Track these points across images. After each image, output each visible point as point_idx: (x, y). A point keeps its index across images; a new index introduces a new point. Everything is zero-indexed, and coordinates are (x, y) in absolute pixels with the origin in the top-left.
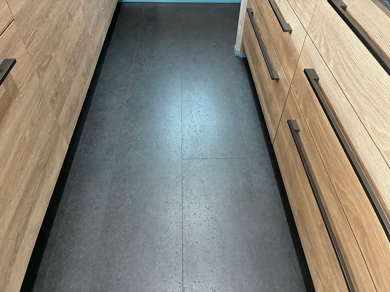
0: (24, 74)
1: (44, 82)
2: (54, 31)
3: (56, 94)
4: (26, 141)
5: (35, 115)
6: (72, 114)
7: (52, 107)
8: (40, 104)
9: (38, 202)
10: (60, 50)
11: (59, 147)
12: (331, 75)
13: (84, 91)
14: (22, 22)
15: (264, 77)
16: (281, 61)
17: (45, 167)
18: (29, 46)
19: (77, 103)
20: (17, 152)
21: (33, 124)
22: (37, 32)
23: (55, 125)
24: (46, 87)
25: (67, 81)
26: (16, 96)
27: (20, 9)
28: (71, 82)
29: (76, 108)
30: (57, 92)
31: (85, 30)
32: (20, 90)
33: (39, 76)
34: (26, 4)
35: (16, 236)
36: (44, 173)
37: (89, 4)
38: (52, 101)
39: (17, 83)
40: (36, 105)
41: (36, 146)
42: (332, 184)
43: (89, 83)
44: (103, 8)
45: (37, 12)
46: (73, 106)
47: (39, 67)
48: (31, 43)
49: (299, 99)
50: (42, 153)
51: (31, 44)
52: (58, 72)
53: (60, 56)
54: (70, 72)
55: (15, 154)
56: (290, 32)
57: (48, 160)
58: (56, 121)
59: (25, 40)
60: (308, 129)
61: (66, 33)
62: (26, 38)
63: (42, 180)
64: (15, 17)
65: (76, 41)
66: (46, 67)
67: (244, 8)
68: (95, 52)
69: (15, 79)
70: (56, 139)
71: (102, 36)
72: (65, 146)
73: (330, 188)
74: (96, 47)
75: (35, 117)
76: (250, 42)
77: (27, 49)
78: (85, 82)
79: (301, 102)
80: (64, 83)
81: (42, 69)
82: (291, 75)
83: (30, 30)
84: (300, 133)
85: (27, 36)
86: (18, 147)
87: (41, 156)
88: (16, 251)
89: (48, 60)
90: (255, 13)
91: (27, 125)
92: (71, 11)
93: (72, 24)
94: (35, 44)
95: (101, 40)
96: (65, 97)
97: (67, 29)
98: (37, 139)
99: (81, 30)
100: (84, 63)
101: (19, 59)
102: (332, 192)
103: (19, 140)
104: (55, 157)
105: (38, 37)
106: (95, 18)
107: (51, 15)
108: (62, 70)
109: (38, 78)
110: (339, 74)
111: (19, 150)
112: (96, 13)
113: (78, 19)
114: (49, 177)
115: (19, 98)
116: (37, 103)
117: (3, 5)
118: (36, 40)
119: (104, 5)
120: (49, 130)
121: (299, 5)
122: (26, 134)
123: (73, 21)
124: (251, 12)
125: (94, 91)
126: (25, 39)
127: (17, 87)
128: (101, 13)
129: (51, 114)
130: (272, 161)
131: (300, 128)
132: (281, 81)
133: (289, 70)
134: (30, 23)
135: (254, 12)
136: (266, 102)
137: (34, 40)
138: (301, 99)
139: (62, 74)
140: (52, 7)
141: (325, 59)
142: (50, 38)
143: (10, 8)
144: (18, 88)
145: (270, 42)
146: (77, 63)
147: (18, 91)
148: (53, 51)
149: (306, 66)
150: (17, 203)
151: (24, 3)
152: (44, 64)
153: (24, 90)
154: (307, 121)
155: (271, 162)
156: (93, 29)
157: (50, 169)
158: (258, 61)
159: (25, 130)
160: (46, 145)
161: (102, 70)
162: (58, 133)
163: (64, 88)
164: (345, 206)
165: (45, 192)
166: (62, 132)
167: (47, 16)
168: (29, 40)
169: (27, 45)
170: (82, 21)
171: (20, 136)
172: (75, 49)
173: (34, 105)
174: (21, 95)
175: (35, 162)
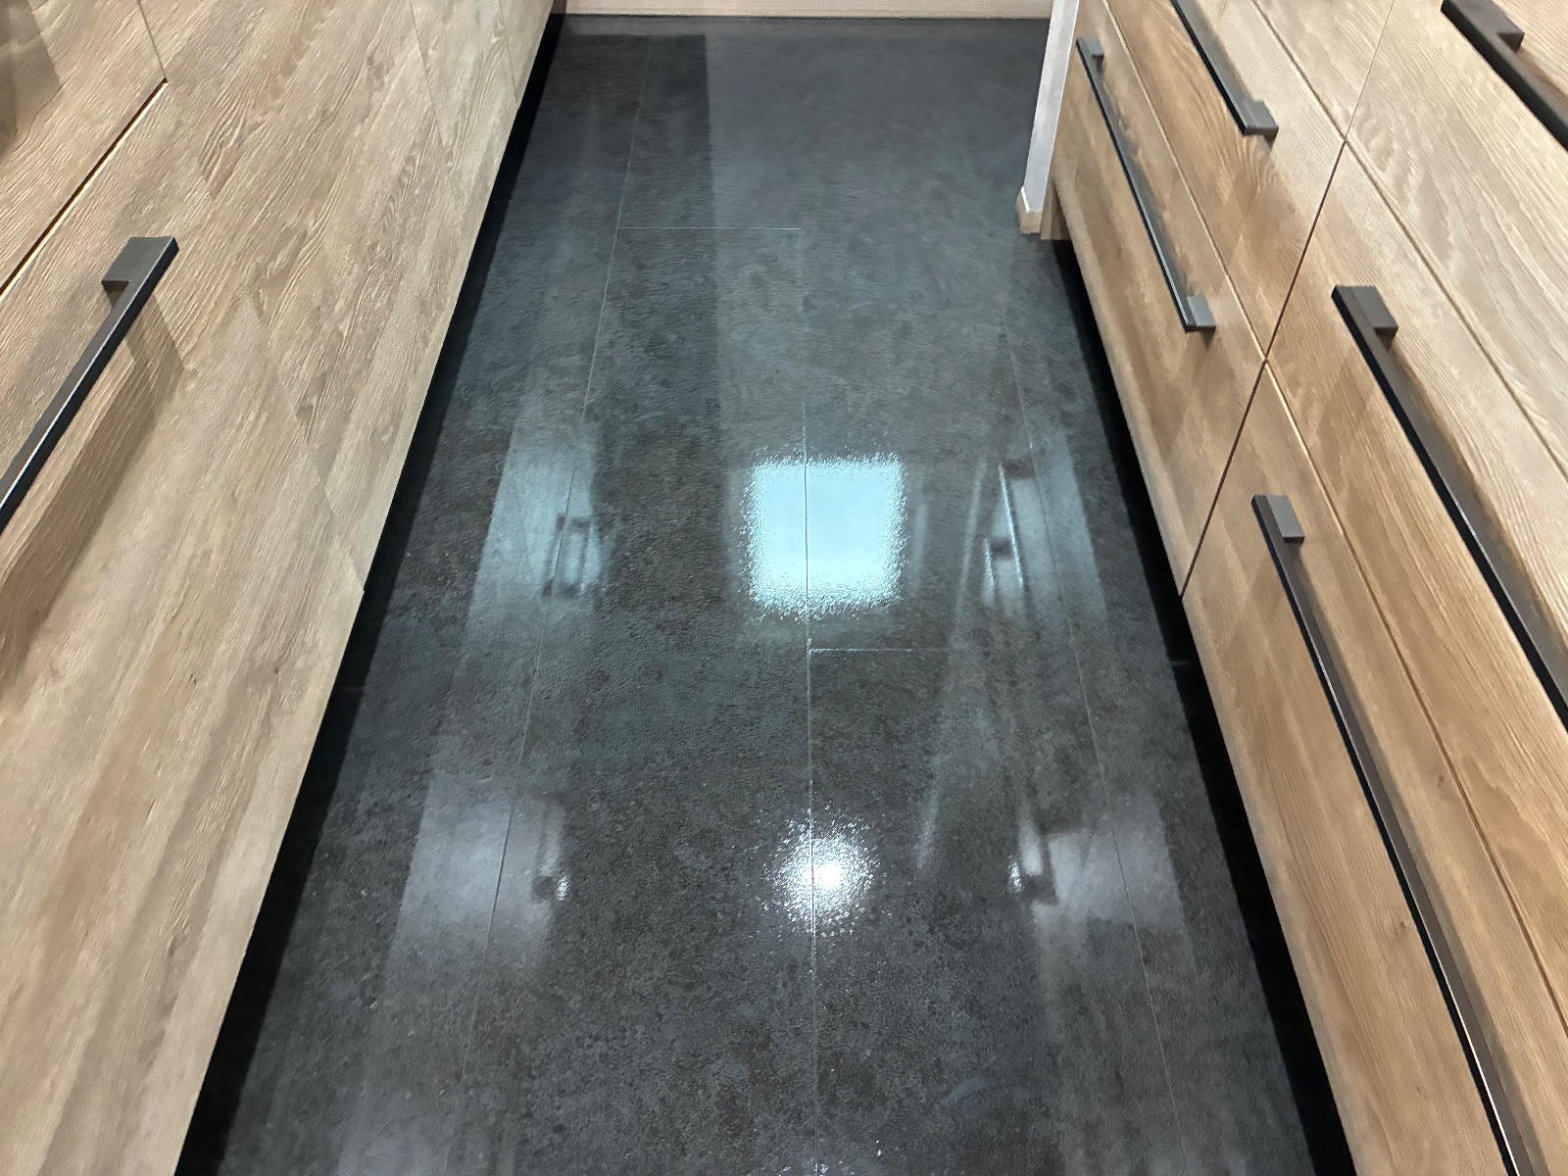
0: (204, 303)
1: (275, 334)
2: (316, 130)
3: (321, 383)
4: (210, 569)
5: (245, 465)
6: (378, 463)
7: (304, 432)
8: (263, 420)
9: (249, 812)
10: (337, 206)
11: (328, 592)
12: (1453, 312)
13: (421, 369)
14: (197, 92)
15: (1145, 321)
16: (1226, 255)
17: (277, 672)
18: (223, 189)
19: (396, 419)
20: (175, 611)
21: (235, 501)
22: (250, 133)
23: (316, 506)
24: (282, 355)
25: (360, 331)
26: (173, 389)
27: (190, 39)
28: (374, 334)
29: (392, 440)
30: (324, 375)
31: (428, 126)
32: (190, 366)
33: (259, 308)
34: (211, 18)
35: (169, 945)
36: (272, 696)
37: (445, 20)
38: (304, 411)
39: (178, 338)
40: (247, 427)
41: (246, 588)
42: (1449, 762)
43: (440, 338)
44: (494, 40)
45: (253, 51)
46: (380, 430)
47: (259, 272)
48: (230, 175)
49: (1305, 409)
50: (268, 617)
51: (230, 179)
52: (329, 294)
53: (336, 228)
54: (373, 296)
55: (169, 618)
56: (1270, 135)
57: (289, 644)
58: (320, 490)
59: (209, 162)
60: (1341, 532)
61: (357, 139)
62: (212, 157)
63: (267, 725)
64: (170, 70)
65: (396, 169)
66: (284, 273)
67: (1063, 35)
68: (464, 216)
69: (171, 320)
70: (319, 564)
71: (489, 148)
72: (353, 590)
73: (1442, 779)
74: (467, 196)
75: (242, 471)
76: (1088, 179)
77: (214, 199)
78: (424, 337)
79: (1314, 424)
80: (351, 335)
81: (268, 283)
82: (1270, 312)
83: (225, 122)
84: (1306, 552)
85: (216, 147)
86: (178, 593)
87: (262, 631)
88: (164, 1008)
89: (291, 244)
90: (1109, 61)
91: (213, 505)
92: (376, 49)
93: (382, 102)
94: (243, 180)
95: (485, 165)
96: (351, 395)
97: (363, 120)
98: (250, 558)
99: (413, 126)
100: (424, 258)
101: (185, 238)
102: (1447, 796)
103: (185, 563)
104: (315, 634)
105: (255, 153)
106: (468, 76)
107: (303, 64)
108: (342, 285)
109: (256, 318)
110: (1488, 313)
111: (182, 604)
112: (469, 57)
113: (403, 81)
114: (292, 712)
115: (184, 394)
116: (252, 418)
117: (124, 23)
118: (247, 165)
119: (500, 27)
120: (293, 525)
121: (1309, 28)
122: (211, 539)
123: (384, 91)
124: (1094, 57)
125: (457, 371)
126: (207, 159)
127: (176, 351)
128: (487, 60)
129: (301, 462)
130: (1175, 663)
131: (1307, 529)
132: (1225, 338)
133: (1261, 291)
134: (224, 95)
135: (1107, 53)
136: (1156, 420)
137: (238, 167)
138: (1316, 412)
139: (340, 303)
140: (306, 31)
141: (1427, 248)
142: (300, 158)
143: (153, 33)
144: (182, 355)
145: (1176, 177)
146: (397, 259)
147: (181, 370)
148: (309, 210)
149: (1338, 275)
150: (175, 813)
151: (202, 11)
152: (278, 262)
153: (203, 363)
154: (1341, 499)
155: (1174, 669)
156: (456, 125)
157: (294, 681)
158: (1122, 252)
159: (205, 522)
160: (282, 586)
161: (486, 289)
162: (327, 540)
163: (347, 357)
164: (1505, 853)
165: (277, 771)
166: (340, 533)
167: (289, 69)
168: (223, 164)
169: (214, 181)
170: (419, 91)
171: (187, 550)
172: (391, 204)
173: (239, 428)
174: (191, 386)
175: (242, 652)
